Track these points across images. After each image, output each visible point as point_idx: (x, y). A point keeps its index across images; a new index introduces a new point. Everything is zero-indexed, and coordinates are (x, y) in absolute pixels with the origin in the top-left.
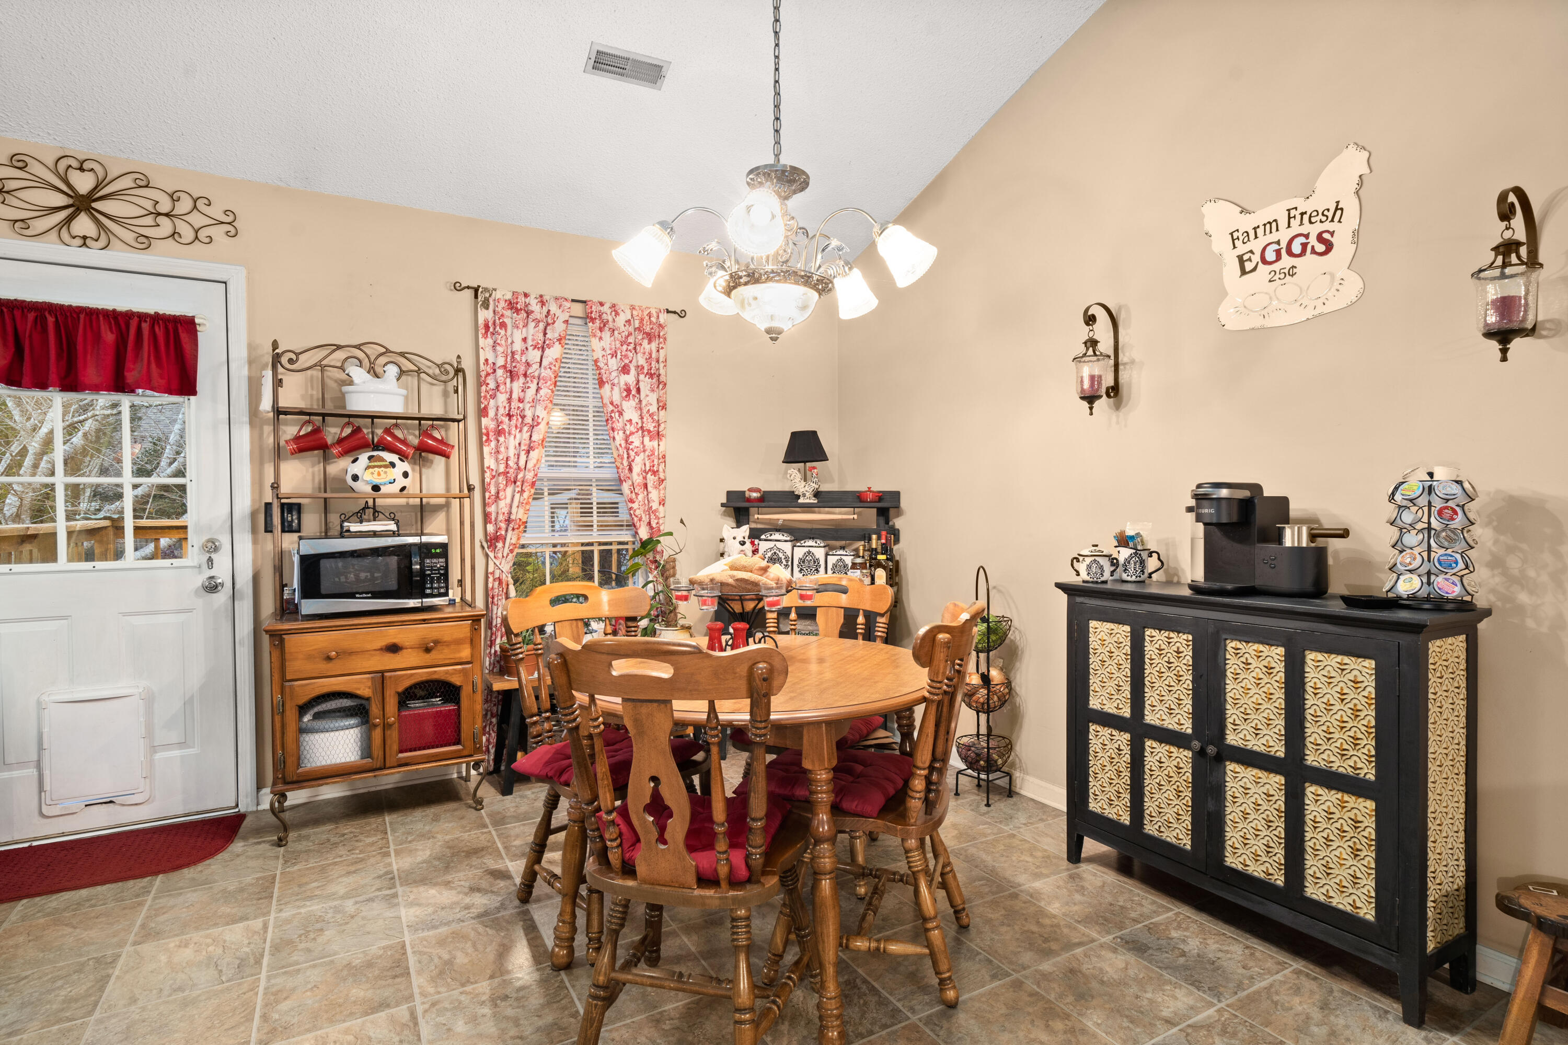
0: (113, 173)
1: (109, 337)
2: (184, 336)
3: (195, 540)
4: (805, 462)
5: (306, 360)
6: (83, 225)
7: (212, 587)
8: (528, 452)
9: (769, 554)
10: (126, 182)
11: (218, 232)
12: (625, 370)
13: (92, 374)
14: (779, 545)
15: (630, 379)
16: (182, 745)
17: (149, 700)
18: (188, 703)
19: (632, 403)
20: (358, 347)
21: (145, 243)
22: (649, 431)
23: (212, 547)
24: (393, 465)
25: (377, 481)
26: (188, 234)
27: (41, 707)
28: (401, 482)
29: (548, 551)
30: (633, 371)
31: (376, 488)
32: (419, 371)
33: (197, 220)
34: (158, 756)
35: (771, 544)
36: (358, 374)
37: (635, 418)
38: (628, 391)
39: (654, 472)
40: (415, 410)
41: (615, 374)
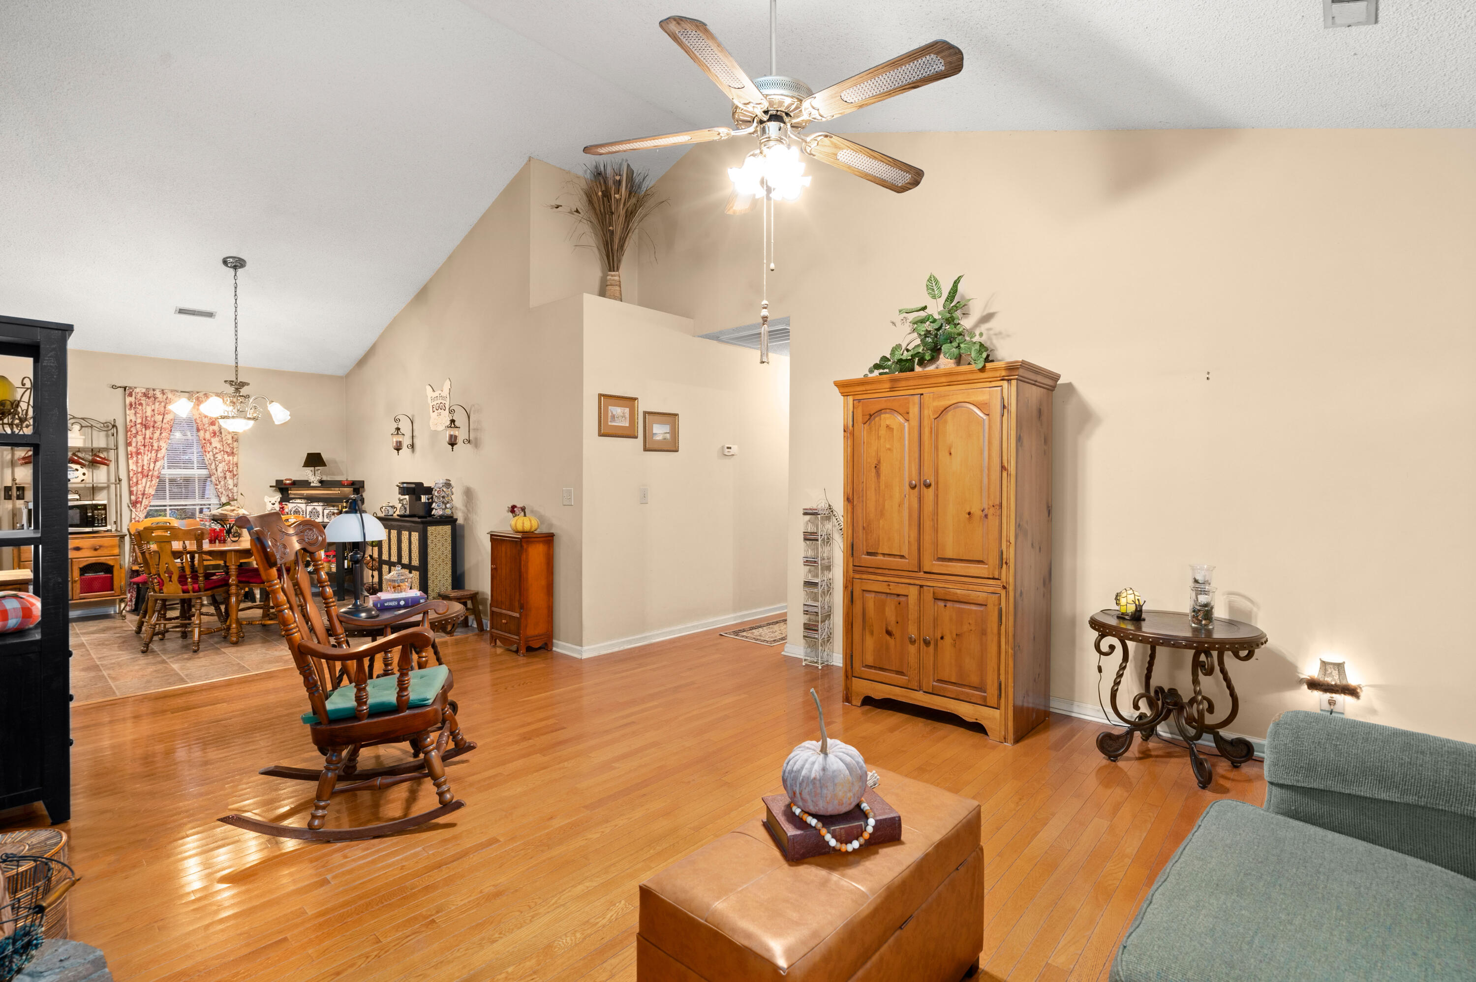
4: (314, 467)
8: (155, 463)
9: (294, 509)
12: (211, 424)
14: (299, 505)
15: (216, 427)
19: (217, 439)
22: (227, 452)
24: (77, 470)
28: (82, 477)
32: (91, 426)
35: (295, 505)
37: (219, 446)
38: (215, 433)
39: (230, 472)
40: (89, 445)
41: (207, 425)
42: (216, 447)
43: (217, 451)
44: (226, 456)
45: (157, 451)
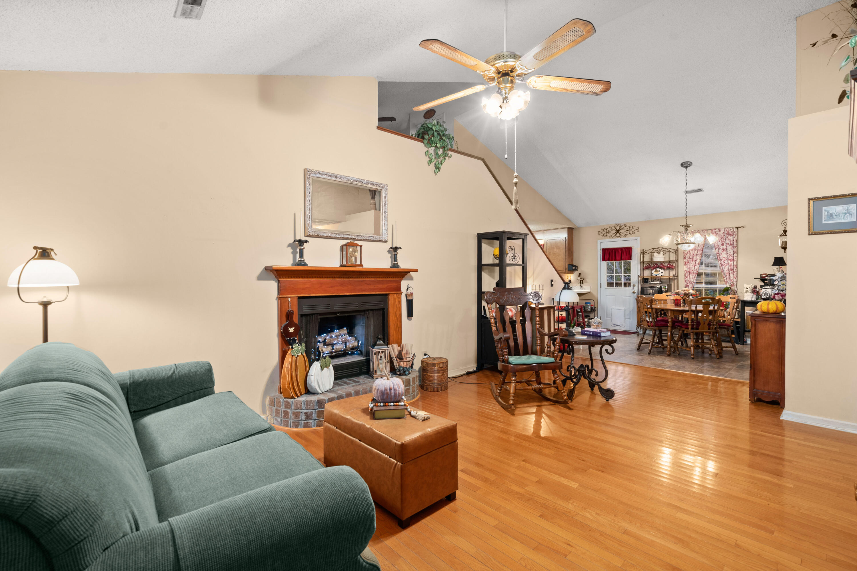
0: (622, 225)
1: (620, 252)
2: (630, 250)
3: (632, 284)
4: (779, 266)
5: (648, 252)
6: (618, 235)
7: (634, 292)
8: (695, 266)
9: (765, 292)
10: (623, 226)
11: (636, 231)
12: (723, 245)
13: (618, 258)
14: (767, 290)
15: (724, 247)
16: (629, 319)
17: (625, 310)
18: (630, 312)
19: (725, 253)
20: (658, 248)
21: (626, 236)
22: (730, 259)
23: (634, 286)
24: (659, 271)
25: (656, 274)
26: (631, 232)
27: (611, 309)
28: (662, 274)
29: (704, 289)
30: (725, 245)
31: (656, 275)
32: (670, 251)
33: (633, 230)
34: (626, 320)
35: (765, 289)
36: (655, 254)
37: (726, 256)
38: (724, 250)
39: (732, 270)
40: (667, 259)
41: (720, 246)
42: (724, 257)
43: (725, 259)
44: (729, 262)
45: (696, 261)
